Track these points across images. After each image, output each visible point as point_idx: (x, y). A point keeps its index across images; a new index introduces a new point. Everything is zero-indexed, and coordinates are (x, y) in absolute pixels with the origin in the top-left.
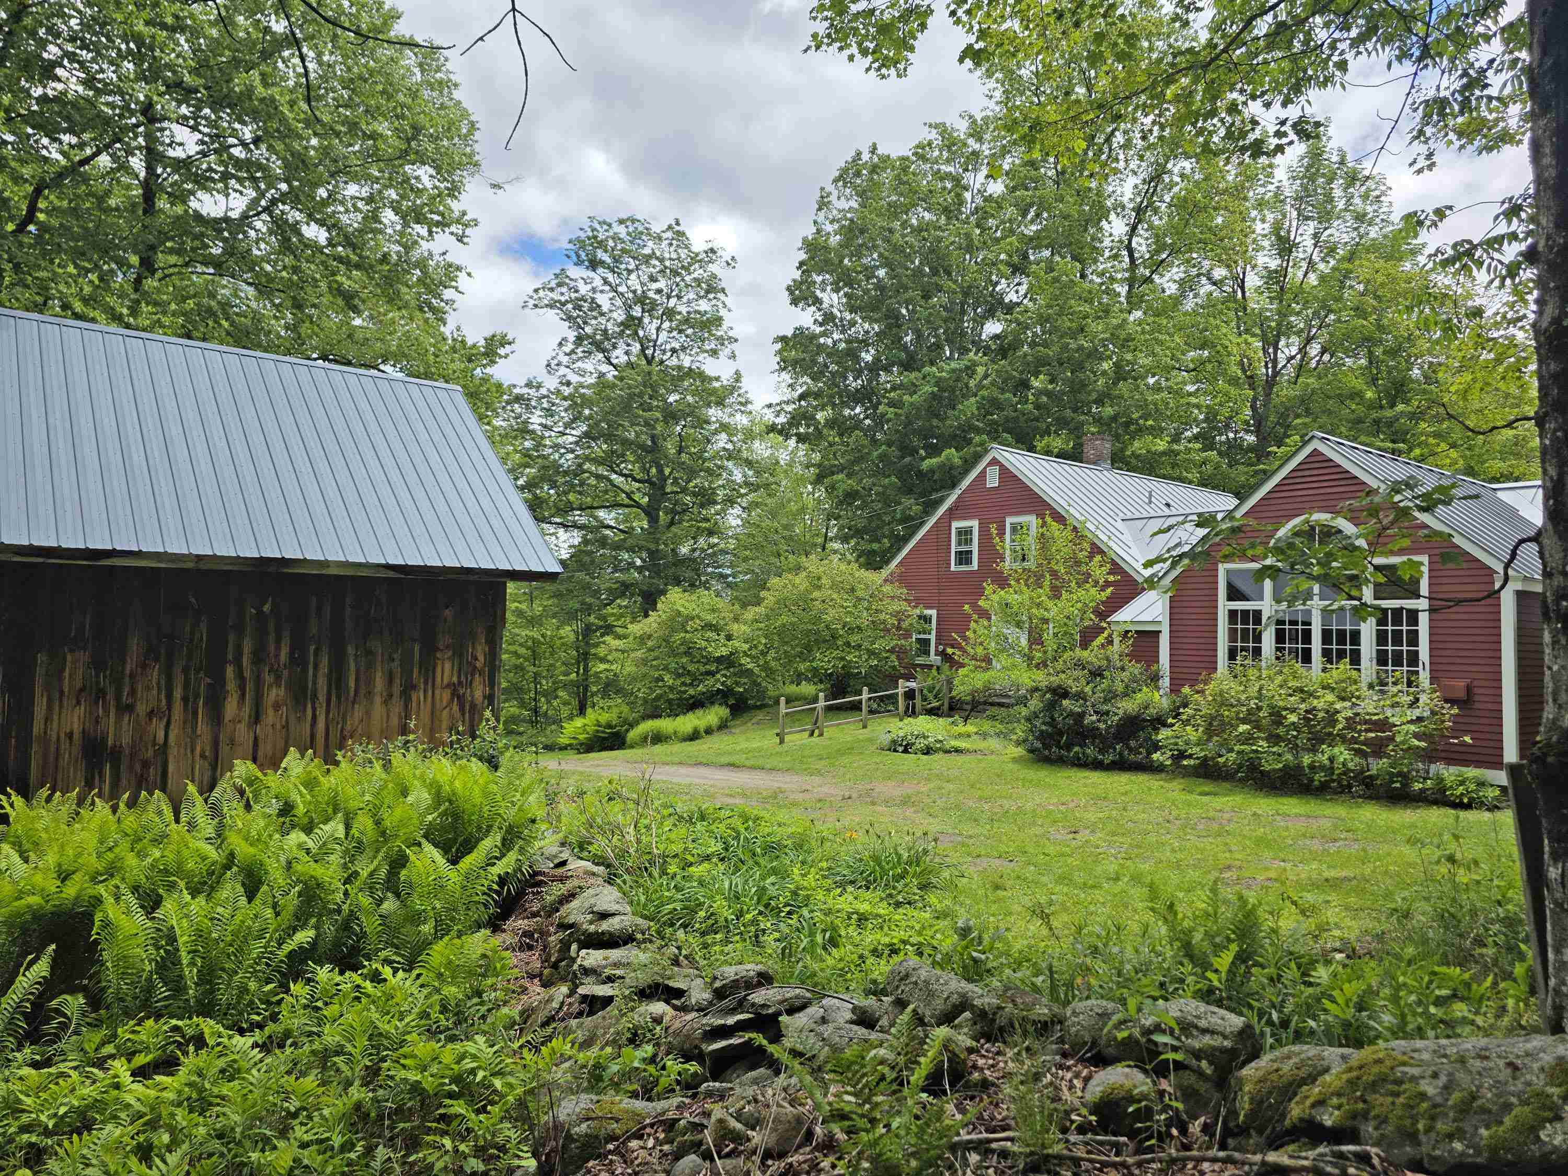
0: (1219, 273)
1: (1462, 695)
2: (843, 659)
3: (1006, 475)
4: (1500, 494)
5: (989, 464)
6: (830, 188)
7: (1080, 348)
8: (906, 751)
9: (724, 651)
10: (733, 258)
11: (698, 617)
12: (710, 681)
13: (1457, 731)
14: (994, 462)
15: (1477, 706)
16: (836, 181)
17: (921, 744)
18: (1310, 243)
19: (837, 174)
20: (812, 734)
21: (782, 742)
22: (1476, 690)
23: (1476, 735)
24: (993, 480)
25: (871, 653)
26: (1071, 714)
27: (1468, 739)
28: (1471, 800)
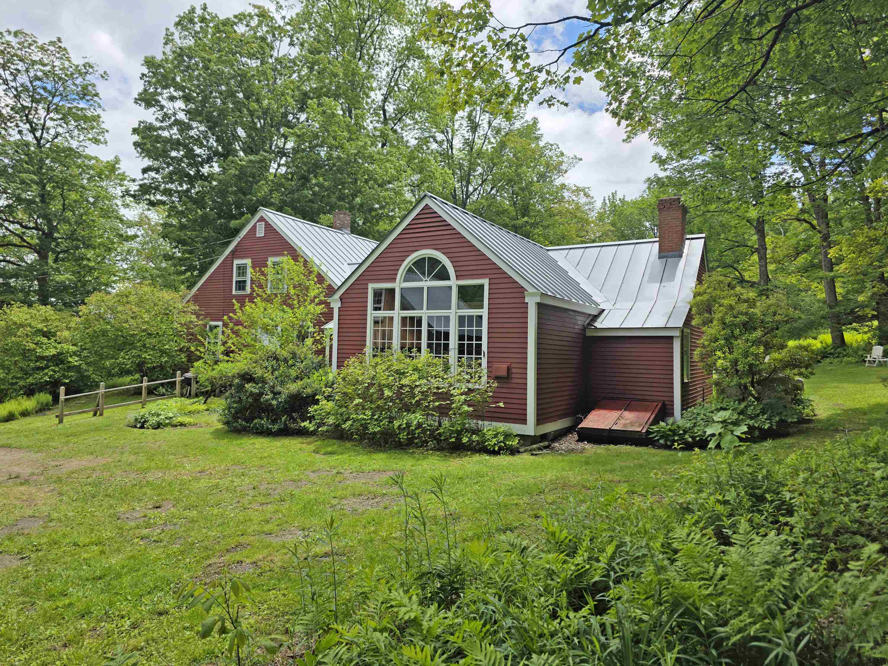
0: (440, 137)
1: (504, 373)
2: (139, 356)
3: (269, 228)
4: (550, 253)
5: (259, 221)
6: (173, 29)
7: (339, 158)
8: (142, 427)
9: (52, 352)
10: (105, 73)
11: (30, 325)
12: (38, 376)
13: (496, 398)
14: (262, 219)
15: (514, 381)
16: (177, 24)
17: (153, 420)
18: (486, 126)
19: (177, 19)
20: (95, 415)
21: (61, 421)
22: (514, 371)
23: (507, 401)
24: (260, 232)
25: (163, 352)
26: (252, 394)
27: (501, 405)
28: (500, 448)
